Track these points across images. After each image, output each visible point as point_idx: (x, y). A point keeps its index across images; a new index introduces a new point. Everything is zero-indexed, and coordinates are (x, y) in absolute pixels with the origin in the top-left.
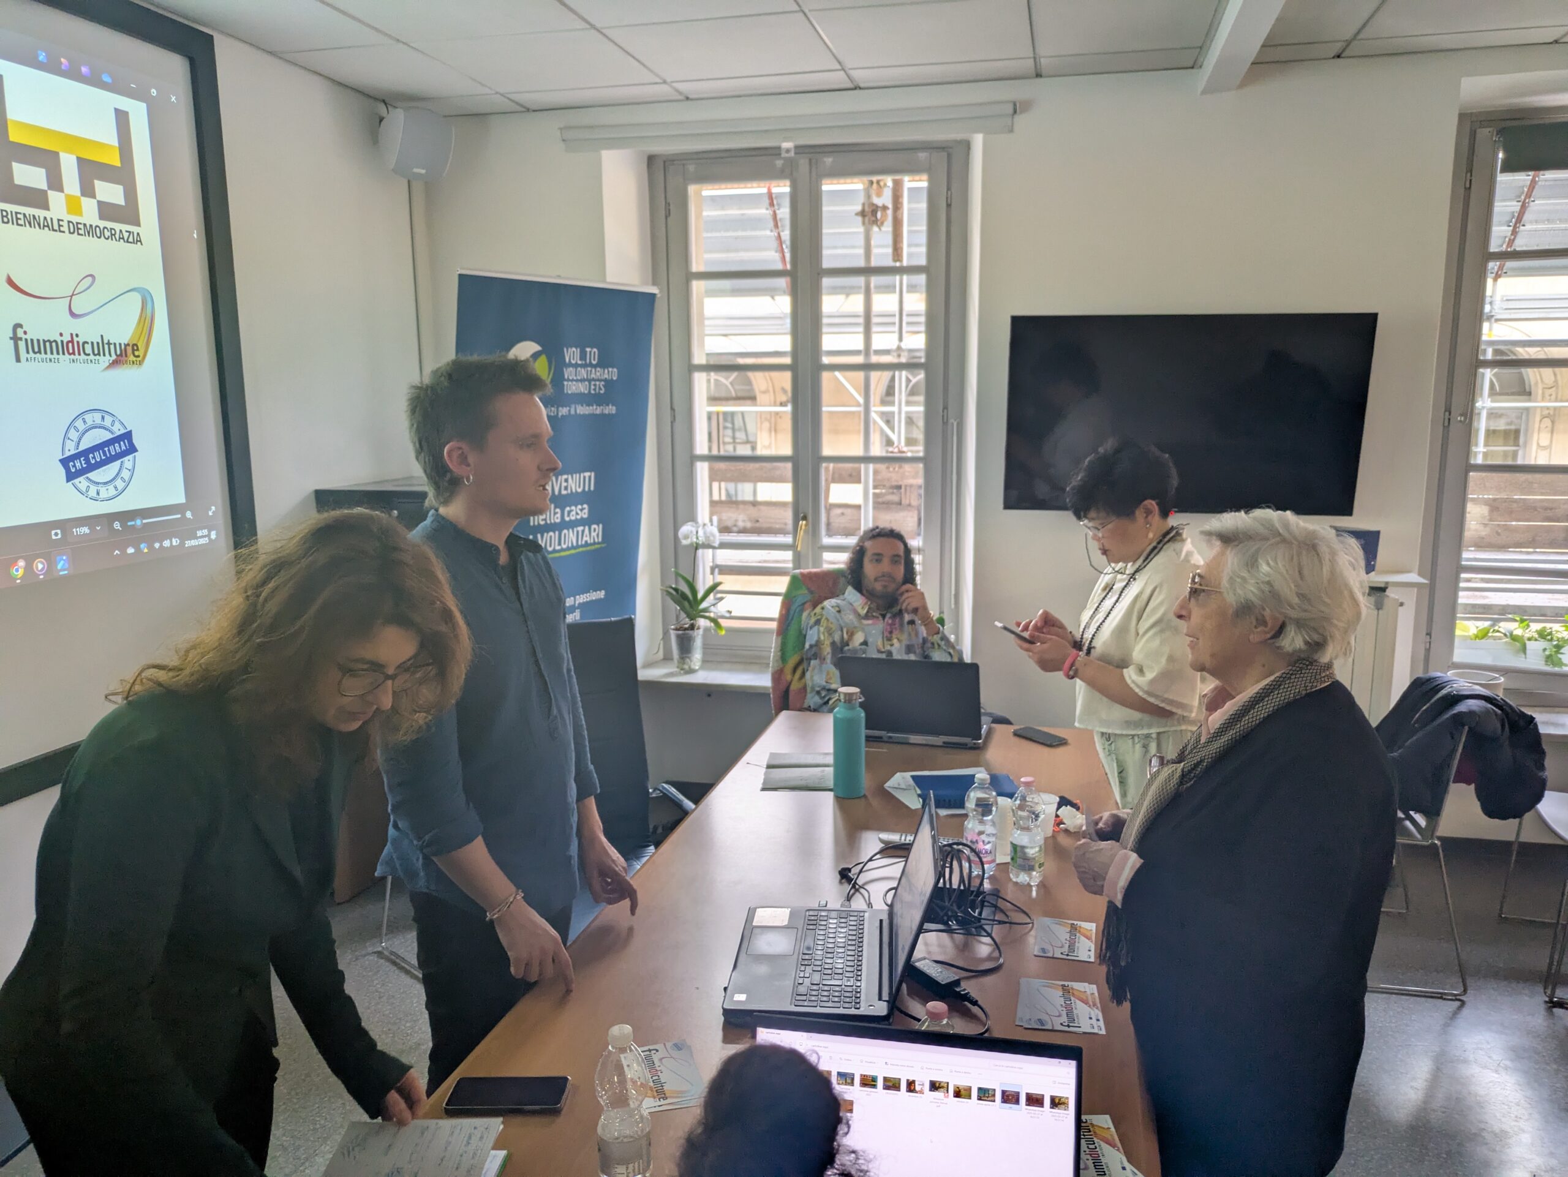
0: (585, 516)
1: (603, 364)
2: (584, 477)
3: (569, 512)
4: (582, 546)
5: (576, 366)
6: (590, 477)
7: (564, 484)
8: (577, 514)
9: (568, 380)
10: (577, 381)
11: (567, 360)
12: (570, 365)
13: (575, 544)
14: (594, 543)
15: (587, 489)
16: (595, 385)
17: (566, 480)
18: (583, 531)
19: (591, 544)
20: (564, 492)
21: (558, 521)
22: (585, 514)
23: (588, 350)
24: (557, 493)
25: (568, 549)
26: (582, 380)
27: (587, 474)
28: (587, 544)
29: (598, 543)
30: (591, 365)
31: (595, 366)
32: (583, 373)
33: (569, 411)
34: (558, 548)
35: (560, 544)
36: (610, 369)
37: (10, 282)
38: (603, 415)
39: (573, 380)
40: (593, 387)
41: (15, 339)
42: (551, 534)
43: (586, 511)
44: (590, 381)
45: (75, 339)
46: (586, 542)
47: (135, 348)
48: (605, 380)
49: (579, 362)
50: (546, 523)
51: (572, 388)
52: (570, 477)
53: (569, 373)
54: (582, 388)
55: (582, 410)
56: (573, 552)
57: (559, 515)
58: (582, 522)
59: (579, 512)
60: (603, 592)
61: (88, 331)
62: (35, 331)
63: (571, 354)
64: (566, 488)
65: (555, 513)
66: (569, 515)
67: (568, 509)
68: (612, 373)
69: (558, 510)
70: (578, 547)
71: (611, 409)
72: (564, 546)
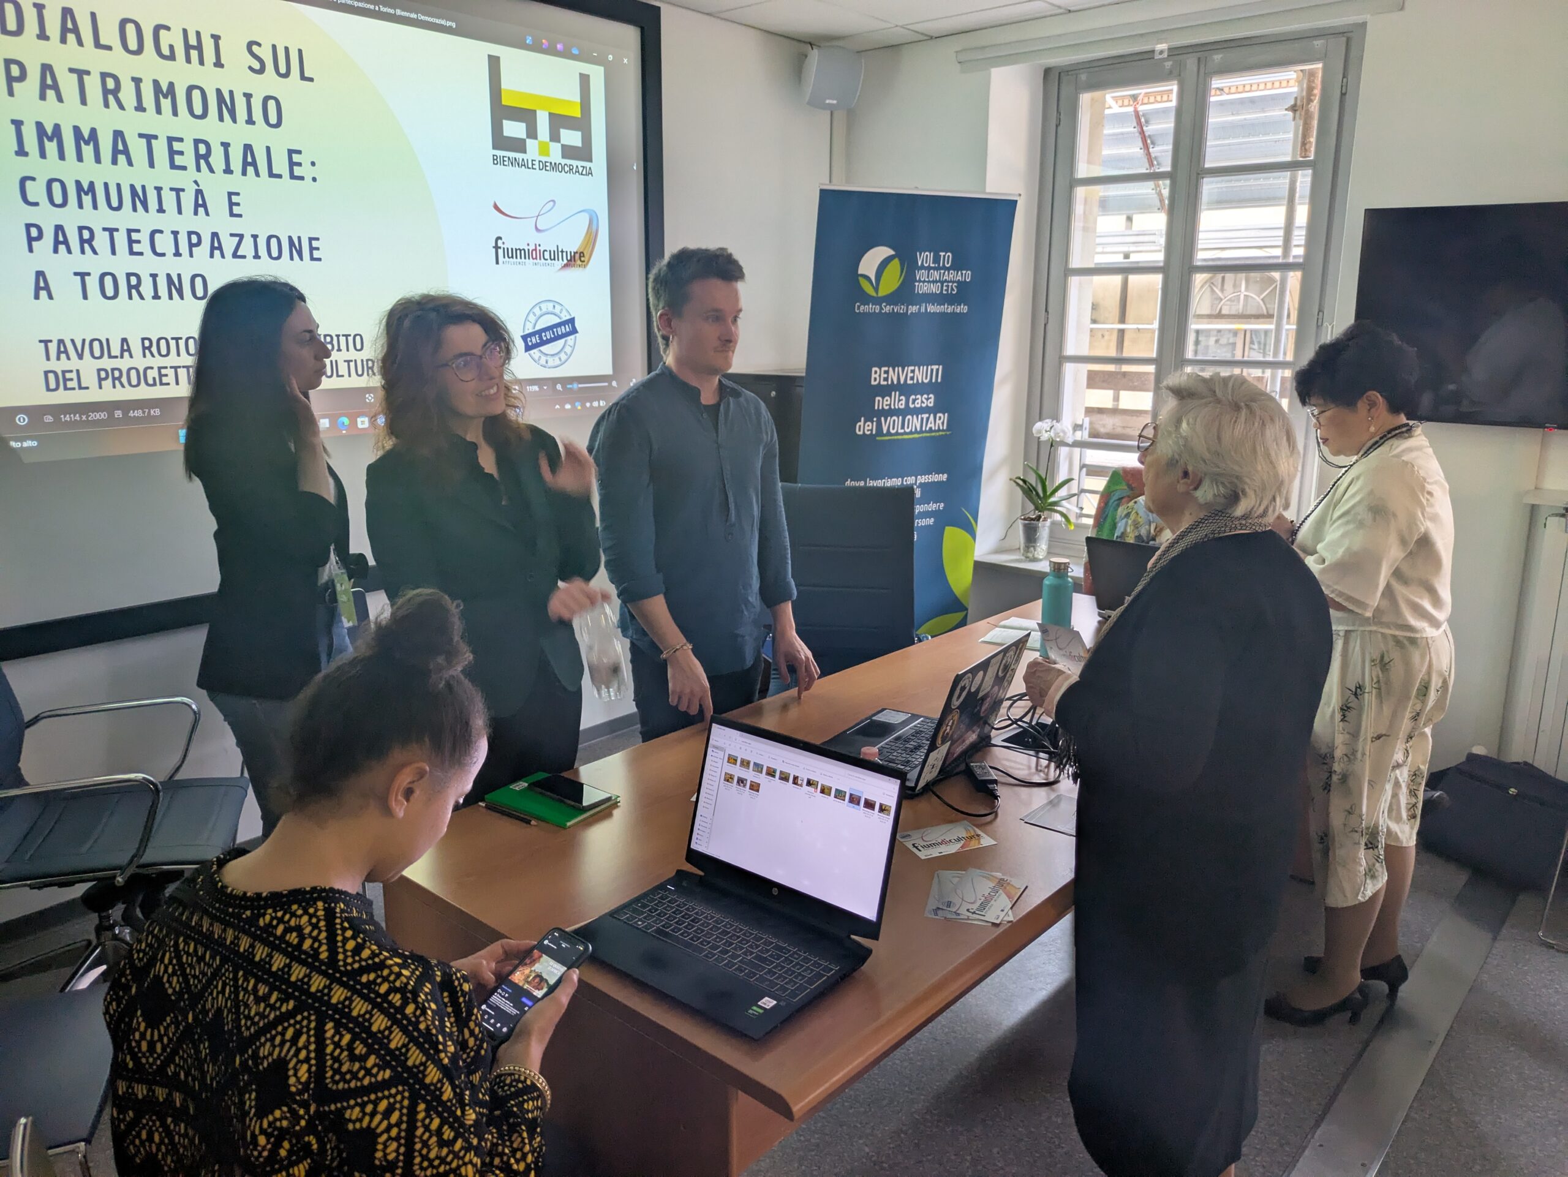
0: (932, 405)
1: (956, 266)
2: (932, 370)
3: (914, 401)
4: (926, 432)
5: (929, 268)
6: (938, 370)
7: (911, 375)
8: (922, 402)
9: (920, 281)
10: (929, 282)
11: (920, 263)
12: (922, 267)
13: (918, 429)
14: (939, 430)
15: (934, 381)
16: (948, 286)
17: (913, 371)
18: (928, 419)
19: (935, 431)
20: (909, 382)
21: (903, 407)
22: (931, 403)
23: (942, 254)
24: (902, 382)
25: (911, 433)
26: (933, 282)
27: (935, 367)
28: (931, 430)
29: (943, 430)
30: (944, 268)
31: (948, 269)
32: (936, 275)
33: (920, 309)
34: (900, 431)
35: (903, 427)
36: (964, 272)
37: (496, 207)
38: (954, 314)
39: (924, 281)
40: (945, 288)
41: (497, 247)
42: (895, 418)
43: (932, 400)
44: (942, 283)
45: (538, 248)
46: (931, 428)
47: (582, 254)
48: (958, 282)
49: (932, 265)
50: (890, 408)
51: (923, 288)
52: (917, 368)
53: (921, 275)
54: (934, 289)
55: (932, 308)
56: (916, 436)
57: (903, 402)
58: (927, 410)
59: (926, 400)
60: (946, 476)
61: (548, 243)
62: (509, 243)
63: (925, 258)
64: (912, 378)
65: (899, 400)
66: (913, 402)
67: (913, 397)
68: (966, 275)
69: (902, 397)
70: (921, 432)
71: (963, 309)
72: (908, 430)
